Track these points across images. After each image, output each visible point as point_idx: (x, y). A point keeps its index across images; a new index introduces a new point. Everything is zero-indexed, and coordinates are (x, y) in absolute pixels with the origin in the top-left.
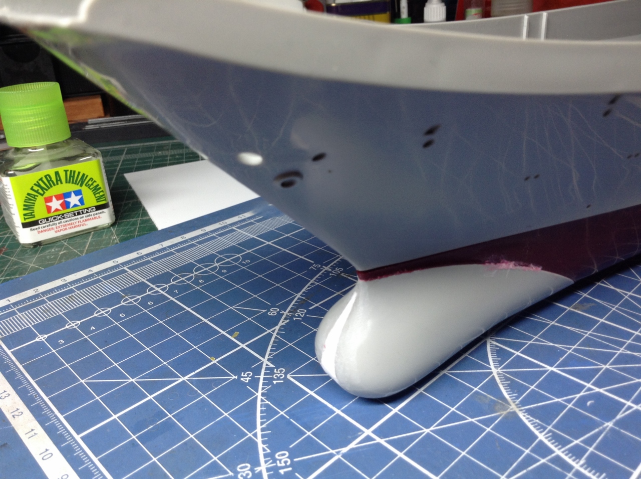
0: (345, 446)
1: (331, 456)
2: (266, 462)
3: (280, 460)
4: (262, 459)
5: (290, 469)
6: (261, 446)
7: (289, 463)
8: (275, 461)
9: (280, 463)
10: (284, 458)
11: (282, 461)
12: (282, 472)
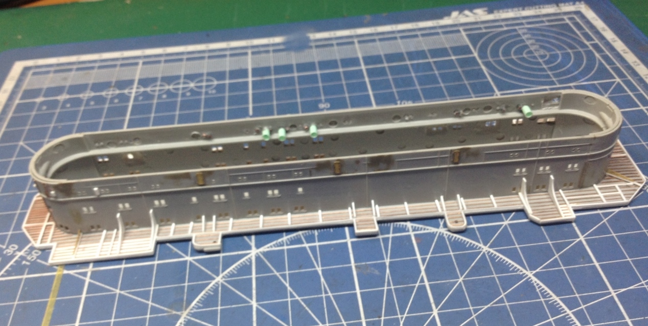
2: (26, 251)
5: (29, 264)
7: (33, 260)
9: (30, 257)
12: (24, 262)
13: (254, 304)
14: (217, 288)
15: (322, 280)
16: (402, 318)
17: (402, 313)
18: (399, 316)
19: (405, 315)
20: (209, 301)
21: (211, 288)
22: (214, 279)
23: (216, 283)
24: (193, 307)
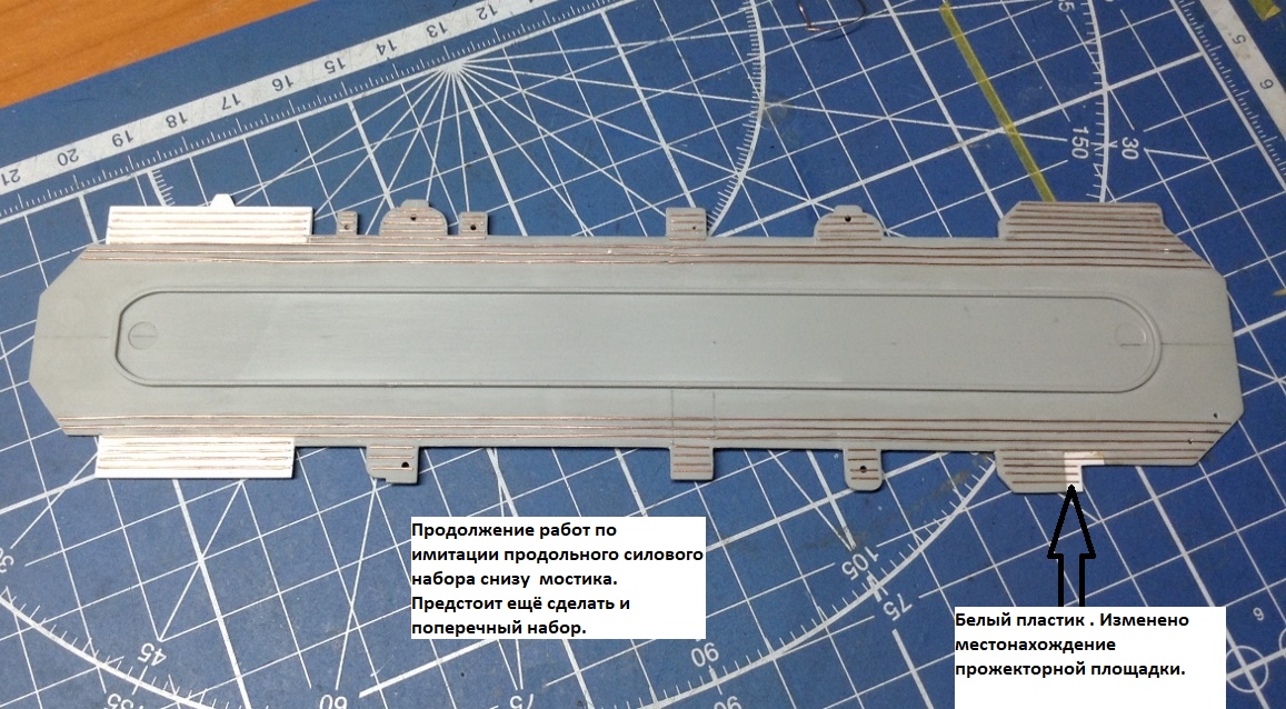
0: (999, 134)
1: (1020, 128)
2: (1102, 151)
3: (1084, 147)
4: (1106, 156)
5: (1075, 130)
6: (1104, 177)
7: (1076, 138)
8: (1091, 149)
9: (1085, 143)
10: (1078, 148)
11: (1081, 144)
12: (1086, 131)
13: (666, 147)
14: (735, 160)
15: (574, 211)
16: (435, 173)
17: (436, 180)
18: (439, 175)
19: (430, 179)
20: (737, 135)
21: (745, 158)
22: (748, 174)
23: (742, 167)
24: (756, 120)
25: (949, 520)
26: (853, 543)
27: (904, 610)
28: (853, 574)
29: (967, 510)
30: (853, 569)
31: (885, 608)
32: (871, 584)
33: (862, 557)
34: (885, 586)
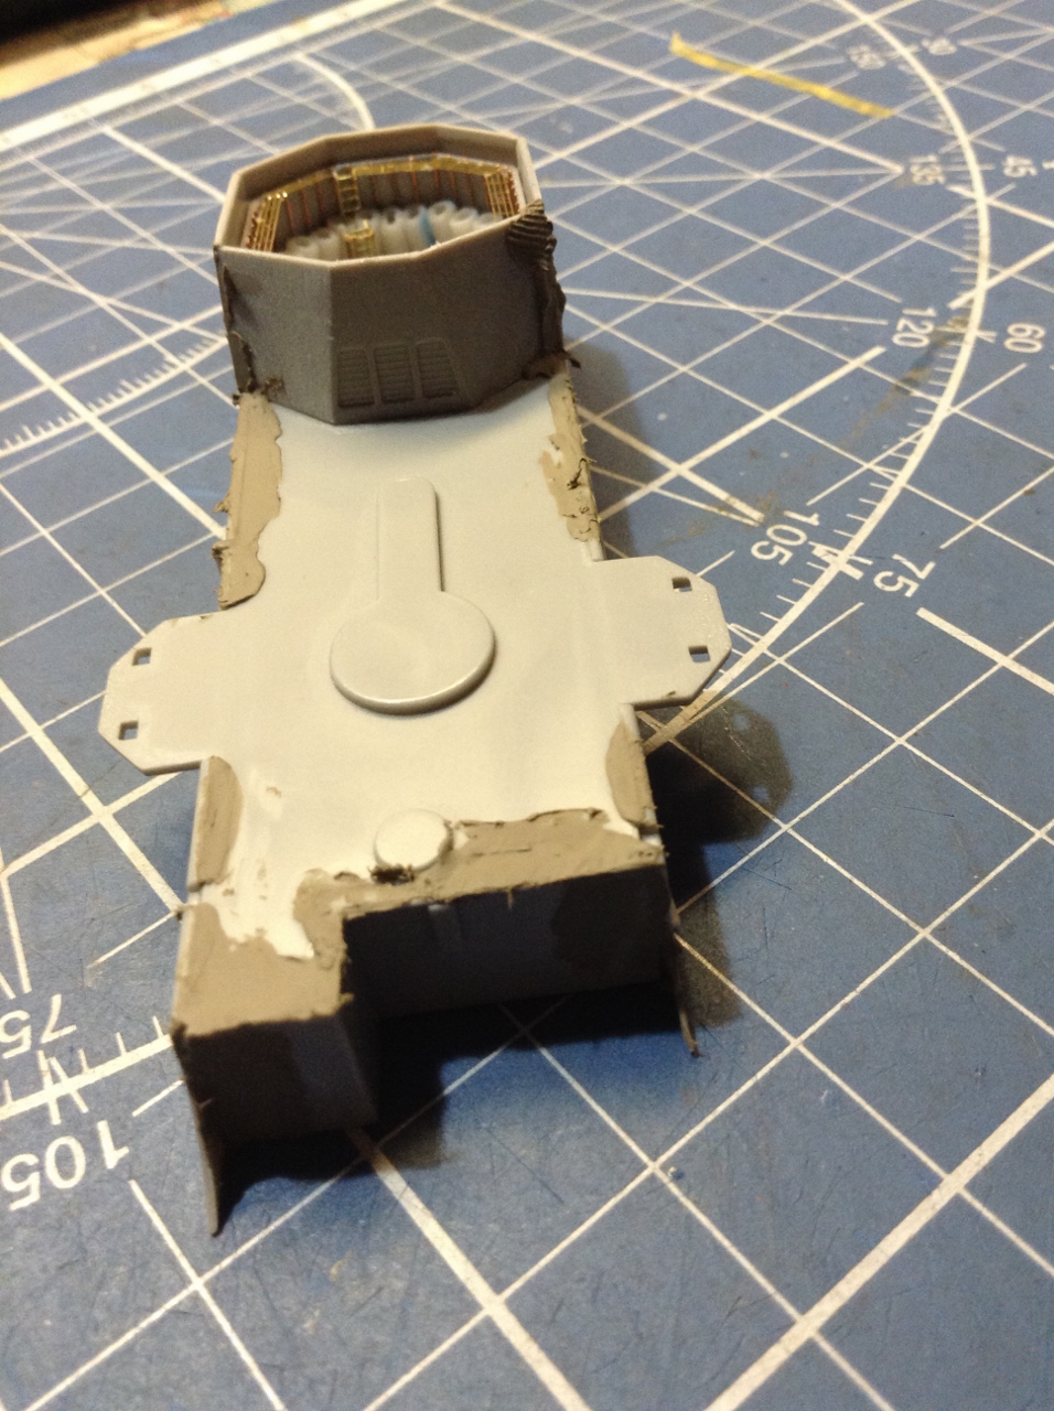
2: (901, 57)
4: (910, 58)
6: (922, 72)
8: (884, 59)
12: (865, 48)
25: (928, 433)
26: (756, 515)
27: (922, 575)
28: (781, 556)
29: (956, 410)
30: (777, 550)
31: (877, 581)
32: (827, 559)
33: (785, 528)
34: (859, 553)
